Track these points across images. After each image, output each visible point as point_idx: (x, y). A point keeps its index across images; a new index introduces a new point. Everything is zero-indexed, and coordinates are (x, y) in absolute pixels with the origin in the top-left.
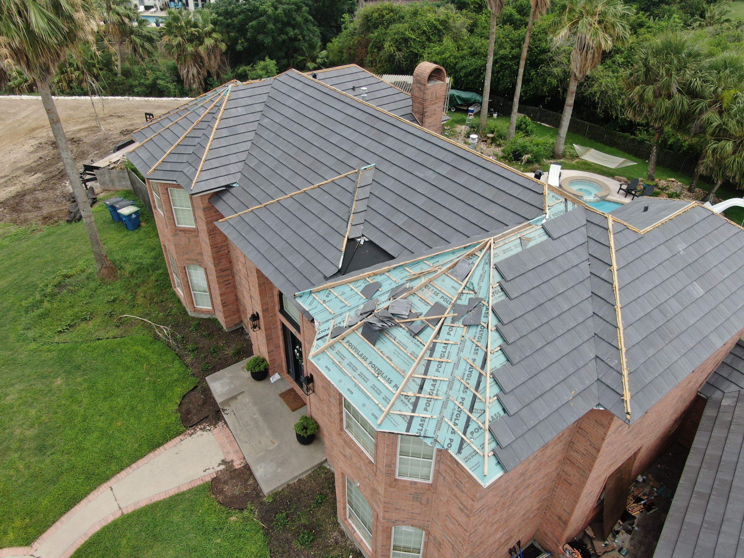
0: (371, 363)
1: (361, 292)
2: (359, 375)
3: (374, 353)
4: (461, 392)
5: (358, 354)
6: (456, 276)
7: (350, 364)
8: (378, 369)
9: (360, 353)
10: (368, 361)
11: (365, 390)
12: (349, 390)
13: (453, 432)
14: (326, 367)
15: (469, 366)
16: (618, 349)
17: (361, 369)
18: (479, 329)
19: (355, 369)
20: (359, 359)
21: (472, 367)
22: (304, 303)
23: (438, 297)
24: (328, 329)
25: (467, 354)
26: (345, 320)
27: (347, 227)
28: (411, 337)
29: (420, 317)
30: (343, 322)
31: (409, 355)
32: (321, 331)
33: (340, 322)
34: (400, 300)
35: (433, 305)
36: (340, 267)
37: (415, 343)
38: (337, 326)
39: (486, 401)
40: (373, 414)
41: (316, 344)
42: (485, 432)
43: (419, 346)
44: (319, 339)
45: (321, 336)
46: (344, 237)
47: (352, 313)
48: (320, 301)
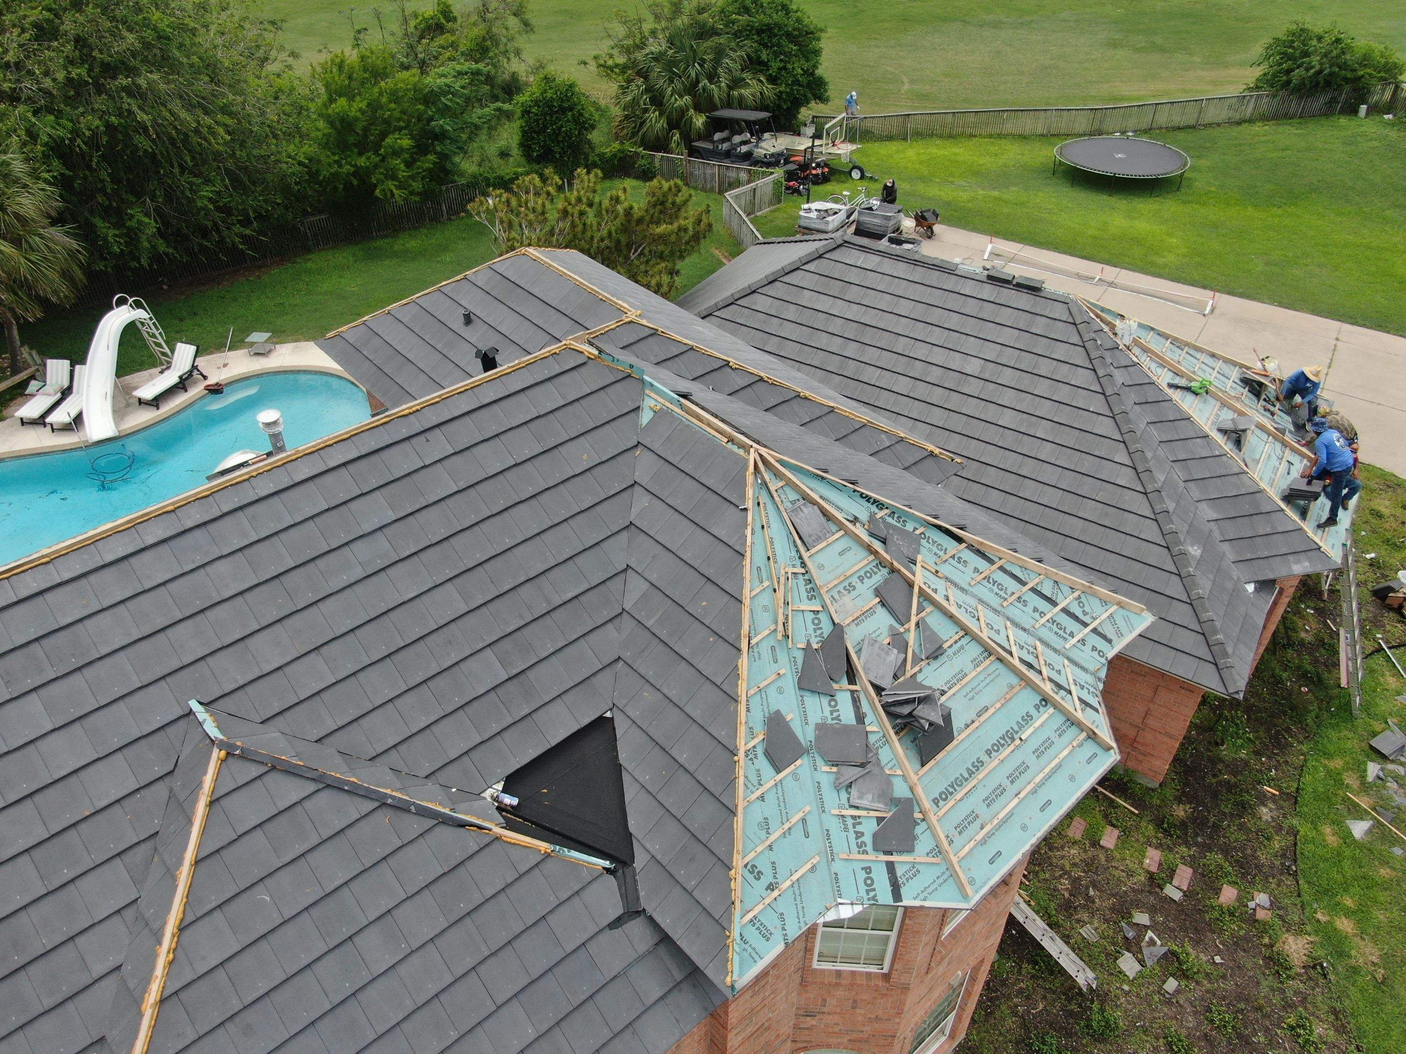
0: (989, 753)
1: (778, 771)
2: (1012, 782)
3: (967, 743)
4: (1024, 609)
5: (966, 780)
7: (989, 802)
8: (1003, 738)
9: (966, 775)
10: (984, 758)
11: (1047, 770)
12: (1042, 809)
13: (1083, 641)
14: (991, 862)
15: (985, 582)
16: (865, 425)
17: (1000, 777)
18: (924, 542)
19: (1000, 791)
20: (980, 777)
21: (987, 578)
22: (756, 957)
23: (859, 585)
24: (868, 870)
25: (964, 577)
26: (854, 817)
27: (463, 825)
28: (942, 659)
29: (902, 630)
30: (860, 823)
31: (979, 669)
32: (868, 892)
33: (856, 832)
34: (862, 658)
35: (878, 600)
36: (607, 864)
37: (955, 654)
38: (868, 839)
39: (1043, 572)
40: (1089, 761)
41: (915, 899)
42: (1088, 591)
43: (962, 647)
44: (897, 894)
45: (889, 889)
46: (498, 838)
47: (834, 801)
48: (767, 901)
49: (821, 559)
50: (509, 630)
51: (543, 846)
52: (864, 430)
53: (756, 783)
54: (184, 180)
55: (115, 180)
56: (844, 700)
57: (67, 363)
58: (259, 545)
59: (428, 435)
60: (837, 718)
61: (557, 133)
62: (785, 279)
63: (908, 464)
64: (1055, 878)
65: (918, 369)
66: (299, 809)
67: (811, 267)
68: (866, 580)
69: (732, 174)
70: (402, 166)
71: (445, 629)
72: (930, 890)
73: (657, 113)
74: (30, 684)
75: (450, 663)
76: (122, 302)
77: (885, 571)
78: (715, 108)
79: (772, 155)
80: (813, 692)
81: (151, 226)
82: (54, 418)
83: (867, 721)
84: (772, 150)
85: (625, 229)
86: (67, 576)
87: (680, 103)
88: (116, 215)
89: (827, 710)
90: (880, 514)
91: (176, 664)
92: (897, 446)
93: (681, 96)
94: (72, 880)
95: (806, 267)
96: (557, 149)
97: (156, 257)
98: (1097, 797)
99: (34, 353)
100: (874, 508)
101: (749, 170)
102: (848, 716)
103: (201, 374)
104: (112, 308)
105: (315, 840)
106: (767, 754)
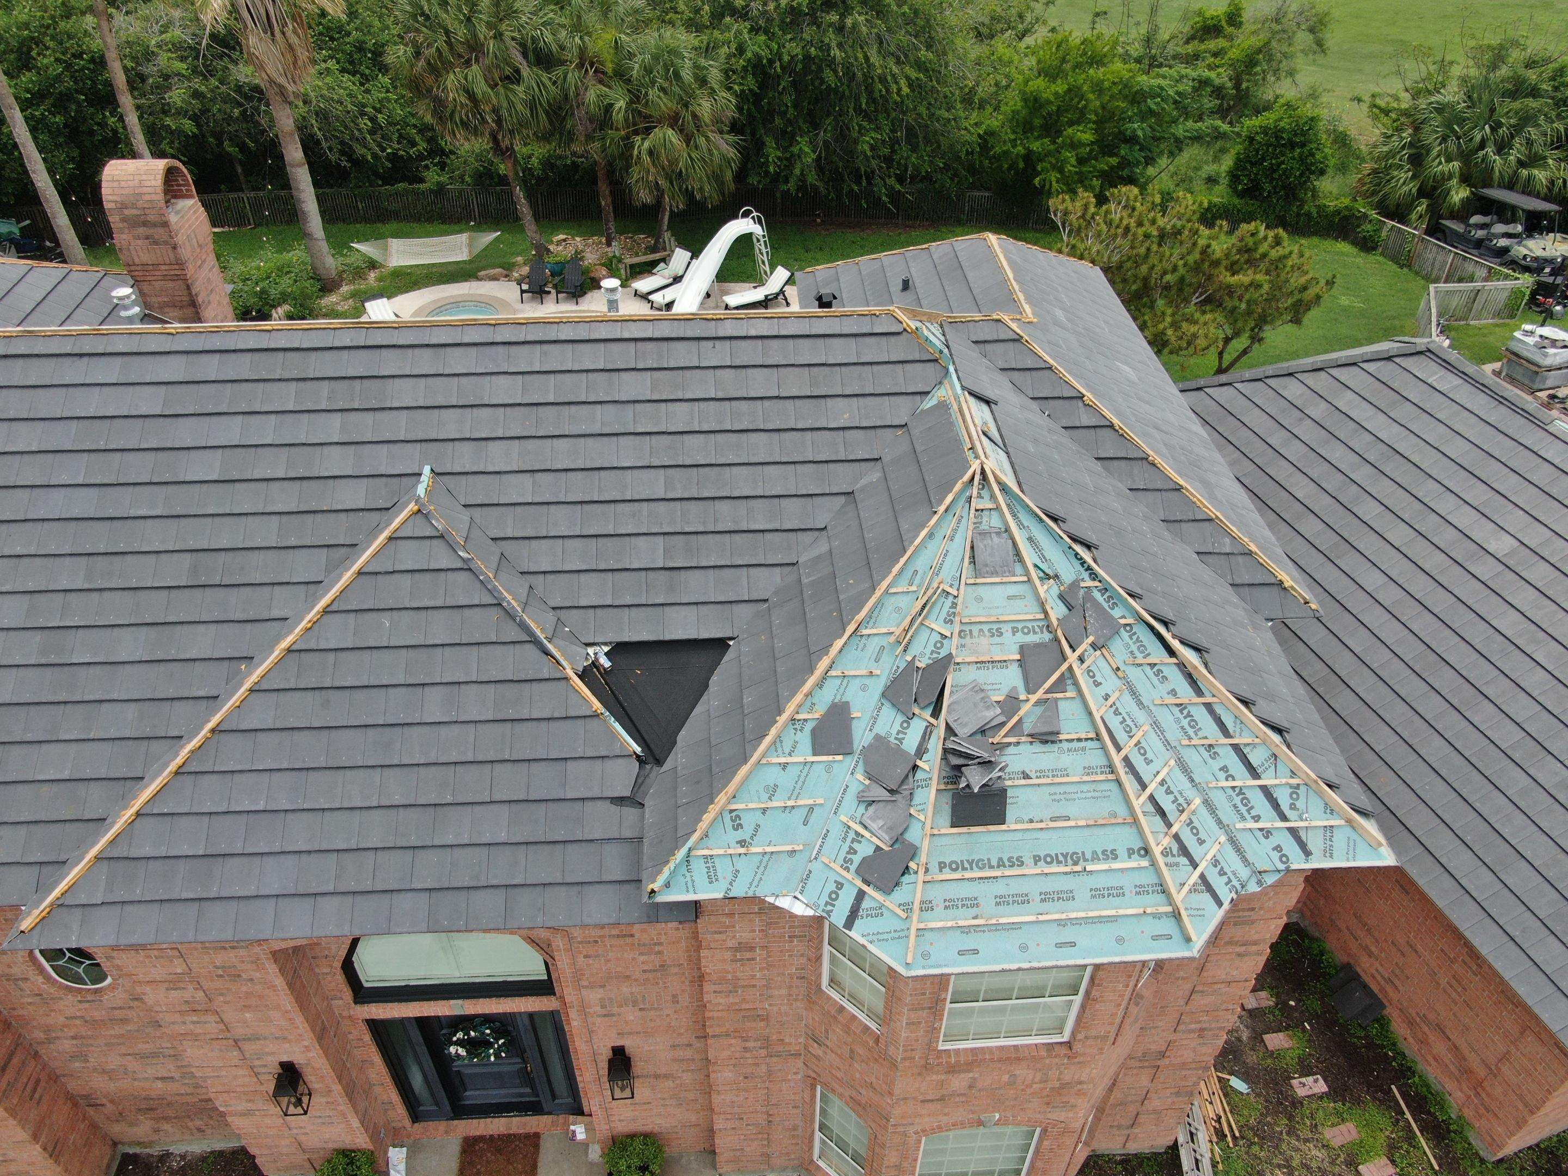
0: (1036, 859)
1: (816, 753)
2: (1043, 901)
3: (1019, 836)
4: (1210, 761)
5: (991, 867)
6: (994, 573)
7: (1001, 901)
8: (1065, 856)
9: (994, 863)
10: (1029, 861)
11: (1091, 914)
12: (1059, 945)
13: (1267, 833)
14: (961, 953)
15: (1176, 710)
16: (1210, 520)
17: (1034, 887)
18: (1125, 635)
19: (1023, 899)
20: (1008, 873)
21: (1181, 706)
22: (691, 889)
23: (1008, 635)
24: (840, 885)
25: (1152, 692)
26: (857, 834)
27: (547, 653)
28: (1049, 747)
29: (1022, 697)
30: (860, 842)
31: (1086, 778)
32: (827, 904)
33: (851, 848)
34: (955, 697)
35: (1018, 657)
36: (638, 750)
37: (1069, 750)
38: (857, 859)
39: (1261, 735)
40: (1155, 938)
41: (863, 936)
42: (1313, 786)
43: (1084, 749)
44: (849, 923)
45: (846, 913)
46: (566, 679)
47: (850, 810)
48: (730, 851)
49: (983, 591)
50: (687, 530)
51: (597, 705)
52: (1207, 524)
53: (787, 751)
54: (856, 122)
55: (796, 106)
56: (917, 728)
57: (689, 254)
59: (718, 343)
60: (901, 740)
61: (1273, 170)
62: (1334, 372)
63: (1239, 581)
65: (1428, 524)
66: (443, 574)
67: (1371, 367)
68: (1019, 634)
69: (1470, 267)
70: (1073, 161)
71: (636, 504)
72: (881, 937)
73: (1410, 174)
74: (341, 405)
75: (623, 532)
76: (746, 214)
77: (1047, 637)
78: (1489, 185)
79: (1536, 259)
80: (894, 705)
81: (810, 157)
82: (655, 297)
83: (925, 757)
84: (1539, 253)
85: (1196, 268)
87: (1446, 167)
88: (786, 138)
89: (897, 727)
90: (1089, 583)
91: (434, 436)
92: (1240, 559)
93: (1449, 160)
94: (294, 547)
95: (1364, 365)
96: (1267, 187)
97: (802, 185)
99: (673, 239)
100: (1086, 575)
101: (1490, 268)
102: (911, 743)
103: (786, 299)
104: (736, 217)
105: (439, 603)
106: (814, 732)
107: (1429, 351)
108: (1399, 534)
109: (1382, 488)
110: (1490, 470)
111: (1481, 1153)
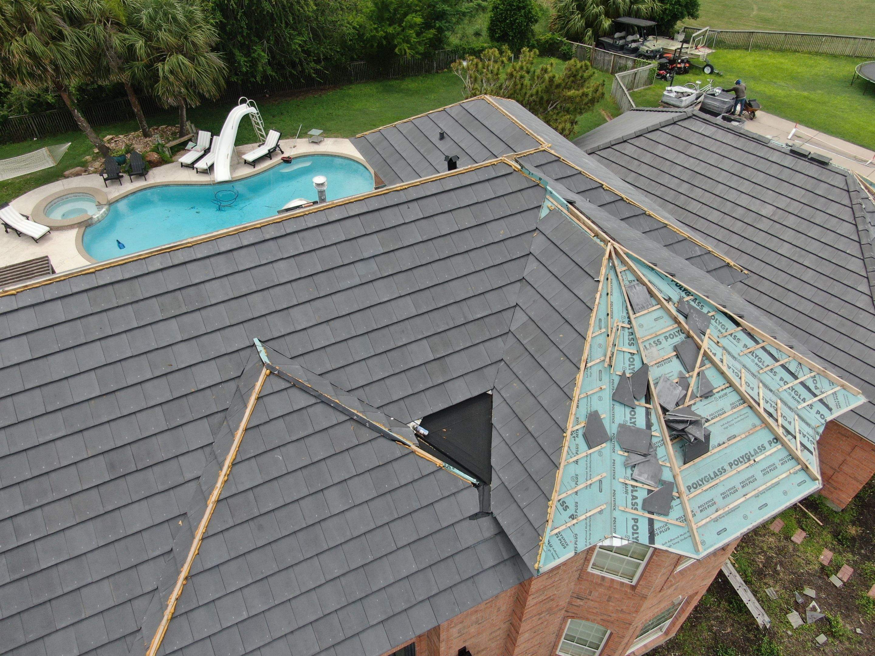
0: (731, 465)
1: (590, 448)
2: (743, 487)
3: (717, 456)
4: (774, 377)
5: (712, 479)
6: (643, 308)
7: (725, 496)
8: (742, 457)
9: (712, 476)
10: (727, 468)
11: (769, 484)
12: (760, 508)
13: (811, 406)
14: (719, 533)
15: (750, 355)
16: (686, 239)
17: (736, 482)
18: (713, 322)
19: (733, 490)
20: (722, 479)
21: (752, 353)
22: (556, 557)
23: (664, 342)
24: (636, 520)
25: (736, 349)
26: (633, 486)
27: (394, 440)
28: (710, 399)
29: (687, 375)
30: (636, 491)
31: (735, 410)
32: (633, 534)
33: (633, 496)
34: (657, 388)
35: (675, 353)
36: (474, 481)
37: (720, 397)
38: (640, 501)
39: (792, 355)
40: (799, 485)
41: (663, 545)
42: (822, 373)
43: (726, 394)
44: (652, 539)
45: (647, 535)
46: (413, 452)
47: (622, 474)
48: (569, 525)
49: (641, 321)
50: (439, 331)
51: (439, 462)
52: (685, 241)
53: (574, 452)
54: (287, 32)
55: (249, 28)
56: (641, 412)
57: (209, 134)
58: (304, 256)
59: (410, 205)
60: (634, 423)
61: (512, 24)
62: (648, 135)
63: (710, 269)
64: (755, 554)
65: (727, 207)
66: (304, 411)
67: (666, 129)
68: (669, 339)
69: (623, 62)
70: (414, 35)
71: (401, 323)
72: (674, 542)
73: (580, 16)
74: (173, 313)
75: (401, 344)
76: (244, 101)
77: (683, 336)
78: (619, 16)
79: (652, 51)
80: (621, 403)
81: (265, 57)
82: (198, 165)
83: (653, 428)
84: (653, 48)
85: (547, 90)
86: (199, 256)
87: (596, 10)
88: (247, 50)
89: (628, 416)
90: (687, 298)
91: (251, 316)
92: (706, 256)
93: (598, 6)
94: (181, 425)
95: (663, 129)
96: (511, 33)
97: (265, 77)
98: (795, 508)
99: (193, 126)
100: (683, 294)
101: (635, 60)
102: (641, 423)
103: (281, 150)
104: (237, 105)
105: (311, 431)
106: (585, 436)
107: (694, 115)
108: (715, 216)
109: (697, 193)
110: (748, 173)
111: (834, 509)
